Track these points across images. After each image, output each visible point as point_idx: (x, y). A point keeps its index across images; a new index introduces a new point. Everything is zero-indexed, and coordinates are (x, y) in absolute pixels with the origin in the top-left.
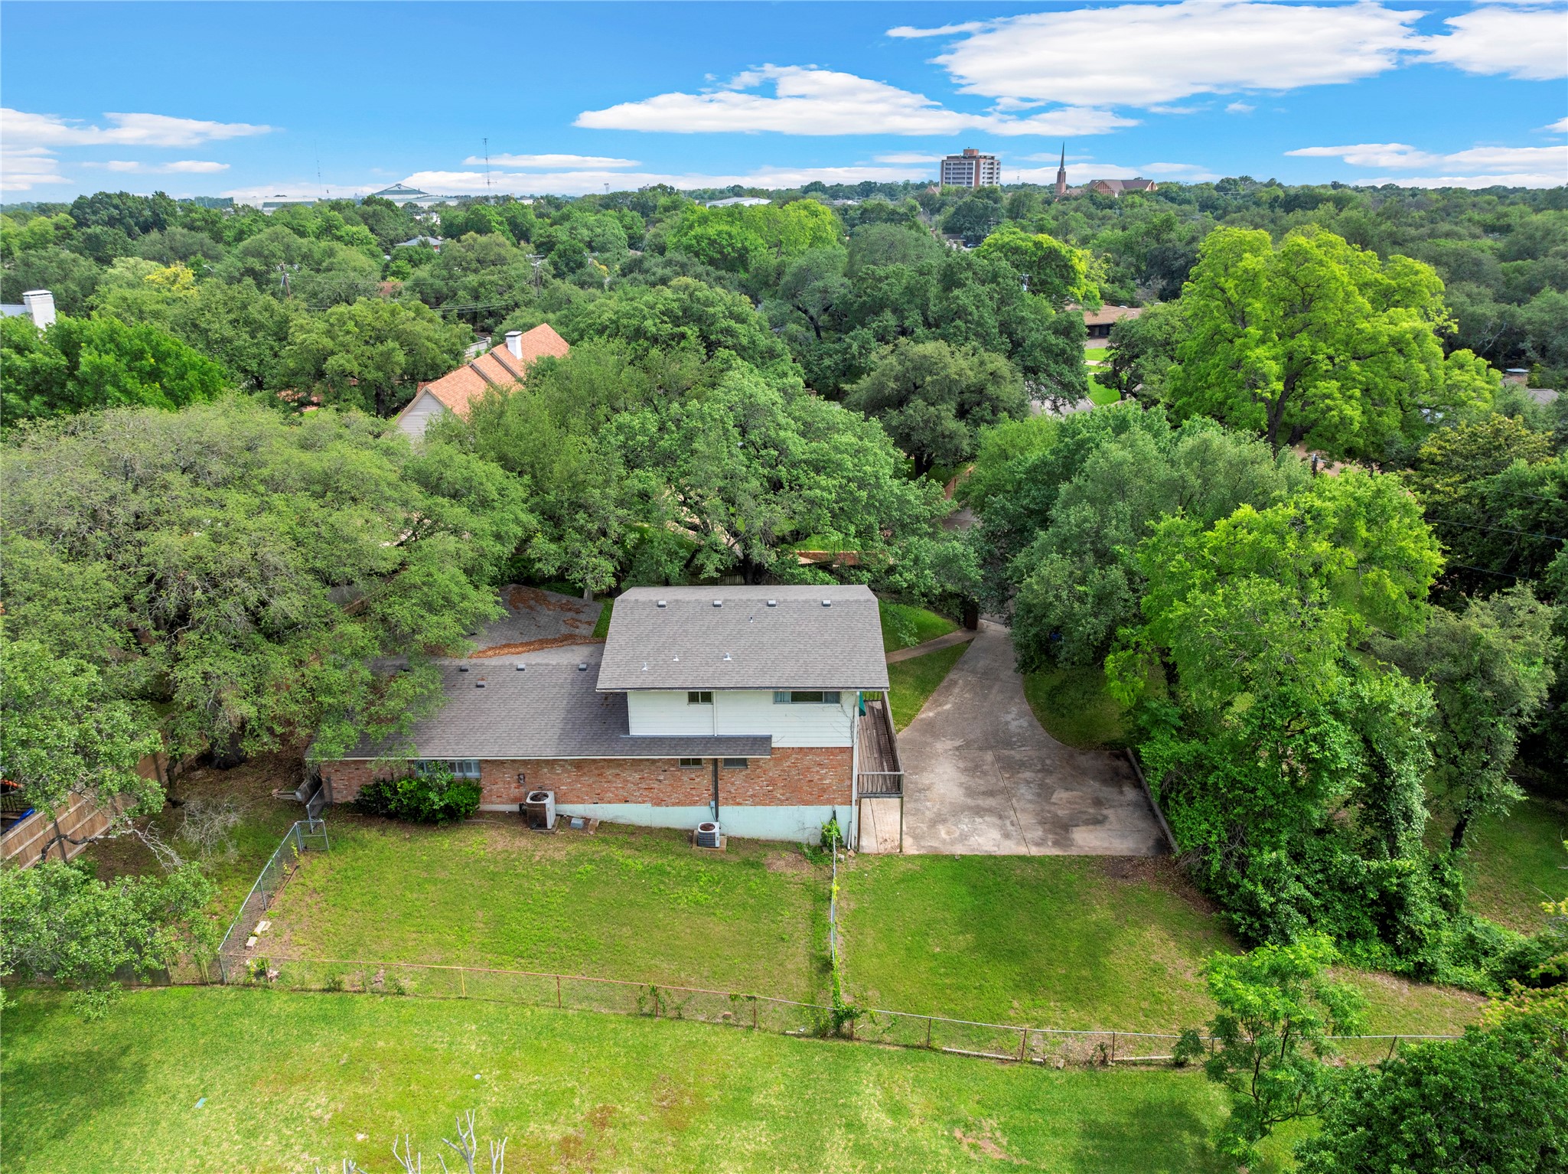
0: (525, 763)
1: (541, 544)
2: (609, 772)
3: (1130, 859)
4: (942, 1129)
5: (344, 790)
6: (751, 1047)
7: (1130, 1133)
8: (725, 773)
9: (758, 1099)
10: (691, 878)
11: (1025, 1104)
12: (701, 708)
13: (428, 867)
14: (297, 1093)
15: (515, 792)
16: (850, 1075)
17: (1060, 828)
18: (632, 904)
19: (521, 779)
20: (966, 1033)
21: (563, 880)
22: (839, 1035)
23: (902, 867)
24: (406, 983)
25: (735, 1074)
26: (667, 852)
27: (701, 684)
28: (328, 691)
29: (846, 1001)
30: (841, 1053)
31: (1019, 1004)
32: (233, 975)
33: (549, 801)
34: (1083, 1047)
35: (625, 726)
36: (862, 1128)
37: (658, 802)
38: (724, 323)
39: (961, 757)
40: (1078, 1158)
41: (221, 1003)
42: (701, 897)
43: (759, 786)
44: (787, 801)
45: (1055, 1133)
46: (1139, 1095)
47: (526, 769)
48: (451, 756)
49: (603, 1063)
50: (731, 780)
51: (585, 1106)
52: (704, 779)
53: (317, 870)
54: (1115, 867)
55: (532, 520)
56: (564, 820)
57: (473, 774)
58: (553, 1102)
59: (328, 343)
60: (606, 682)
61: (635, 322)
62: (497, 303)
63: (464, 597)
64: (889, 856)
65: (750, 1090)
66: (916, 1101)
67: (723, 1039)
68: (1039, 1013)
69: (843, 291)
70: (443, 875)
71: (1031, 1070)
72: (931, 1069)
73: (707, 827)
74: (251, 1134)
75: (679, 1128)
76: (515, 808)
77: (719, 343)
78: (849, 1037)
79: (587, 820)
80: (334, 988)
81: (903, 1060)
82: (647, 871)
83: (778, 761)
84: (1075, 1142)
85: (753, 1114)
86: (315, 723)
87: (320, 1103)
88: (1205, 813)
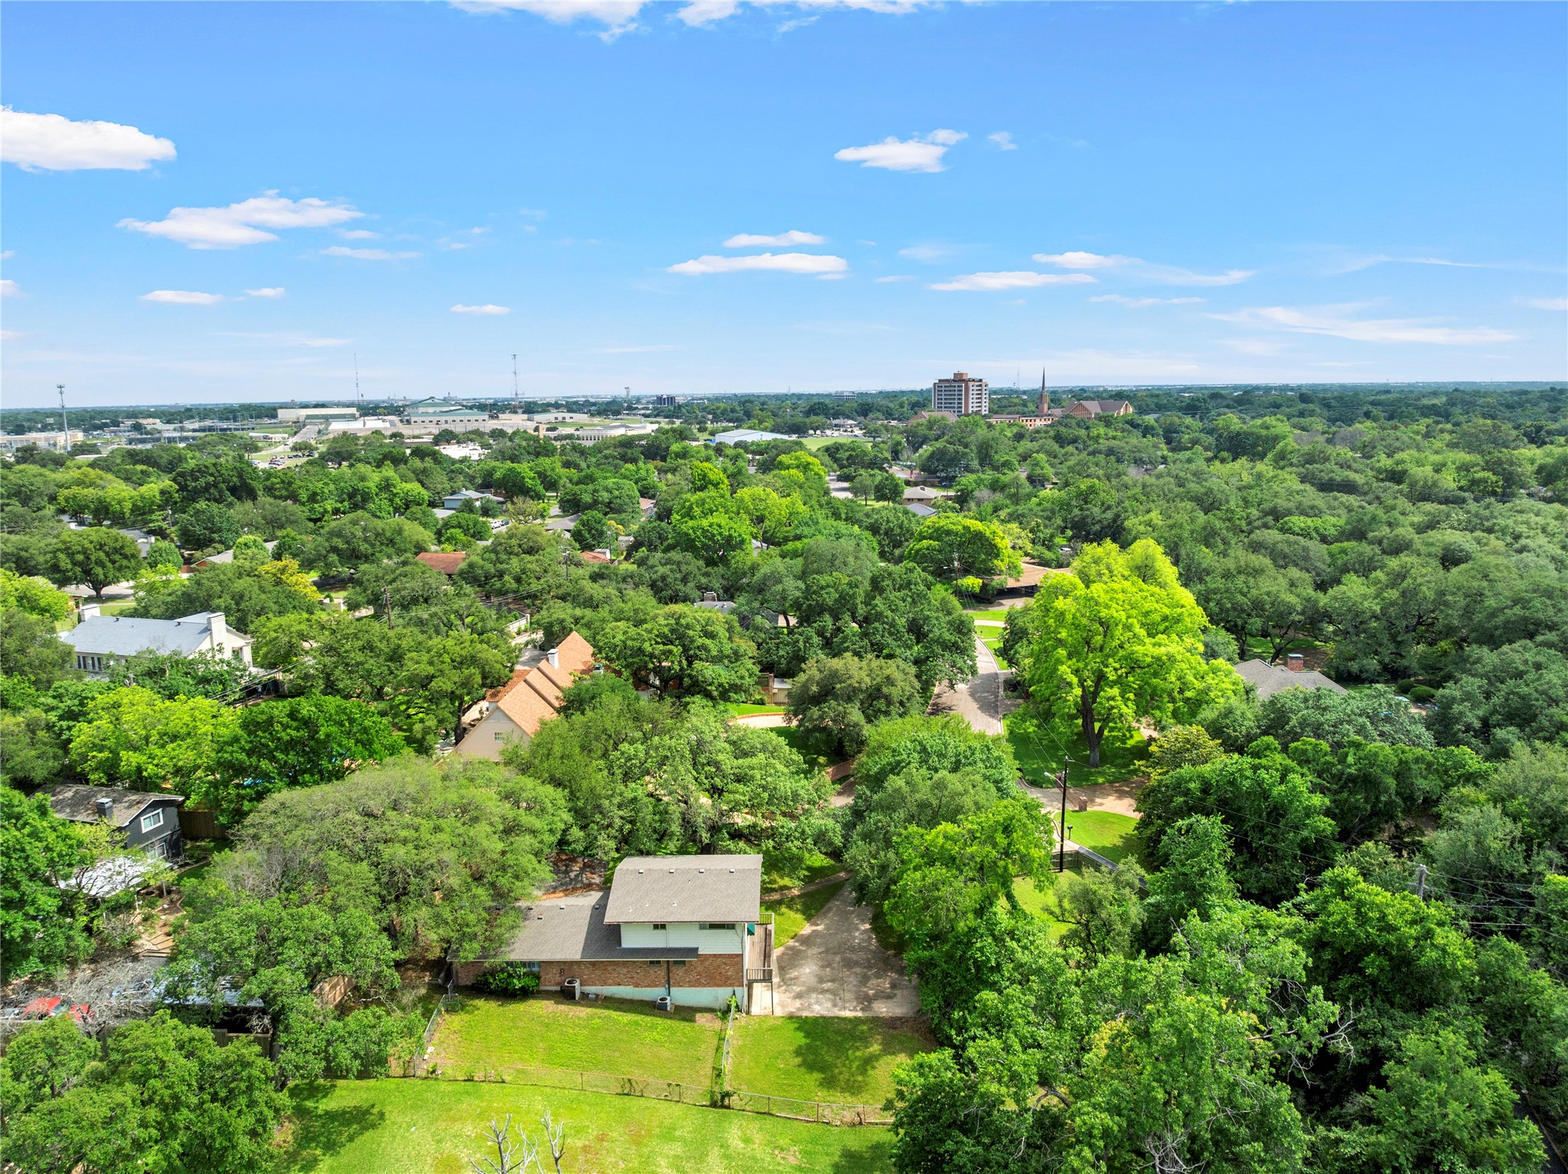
0: (565, 963)
1: (576, 833)
2: (610, 968)
3: (900, 1019)
4: (768, 1150)
5: (466, 979)
6: (677, 1110)
7: (867, 1155)
8: (673, 969)
9: (678, 1133)
10: (653, 1027)
11: (814, 1141)
12: (660, 932)
13: (513, 1020)
14: (458, 1126)
15: (558, 979)
16: (726, 1125)
17: (866, 1001)
18: (620, 1040)
19: (562, 971)
20: (791, 1105)
21: (585, 1027)
22: (723, 1106)
23: (771, 1022)
24: (507, 1078)
25: (667, 1122)
26: (641, 1013)
27: (660, 919)
28: (467, 925)
29: (727, 1088)
30: (723, 1115)
31: (822, 1094)
32: (418, 1073)
33: (577, 985)
34: (849, 1116)
35: (619, 942)
36: (728, 1147)
37: (637, 985)
38: (700, 641)
39: (822, 959)
40: (836, 1166)
41: (415, 1086)
42: (657, 1037)
43: (693, 976)
44: (708, 985)
45: (827, 1154)
46: (876, 1138)
47: (565, 967)
48: (526, 958)
49: (603, 1115)
50: (678, 973)
51: (593, 1132)
52: (662, 972)
53: (456, 1021)
54: (892, 1023)
55: (568, 817)
56: (585, 996)
57: (536, 969)
58: (579, 1131)
59: (431, 670)
60: (609, 918)
61: (637, 644)
62: (535, 586)
63: (534, 870)
64: (766, 1016)
65: (675, 1129)
66: (758, 1137)
67: (664, 1106)
68: (832, 1099)
69: (798, 594)
70: (521, 1024)
71: (822, 1126)
72: (769, 1122)
73: (663, 999)
74: (439, 1141)
75: (638, 1144)
76: (558, 988)
77: (696, 657)
78: (728, 1107)
79: (597, 996)
80: (470, 1080)
81: (754, 1119)
82: (629, 1023)
83: (702, 962)
84: (837, 1159)
85: (674, 1139)
86: (461, 940)
87: (469, 1129)
88: (934, 991)
